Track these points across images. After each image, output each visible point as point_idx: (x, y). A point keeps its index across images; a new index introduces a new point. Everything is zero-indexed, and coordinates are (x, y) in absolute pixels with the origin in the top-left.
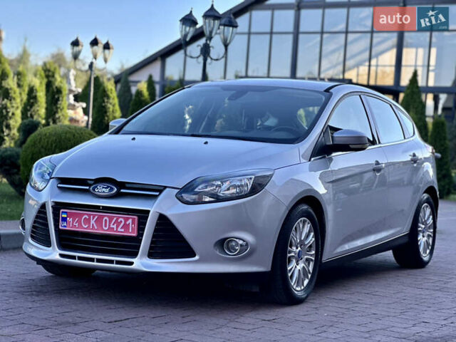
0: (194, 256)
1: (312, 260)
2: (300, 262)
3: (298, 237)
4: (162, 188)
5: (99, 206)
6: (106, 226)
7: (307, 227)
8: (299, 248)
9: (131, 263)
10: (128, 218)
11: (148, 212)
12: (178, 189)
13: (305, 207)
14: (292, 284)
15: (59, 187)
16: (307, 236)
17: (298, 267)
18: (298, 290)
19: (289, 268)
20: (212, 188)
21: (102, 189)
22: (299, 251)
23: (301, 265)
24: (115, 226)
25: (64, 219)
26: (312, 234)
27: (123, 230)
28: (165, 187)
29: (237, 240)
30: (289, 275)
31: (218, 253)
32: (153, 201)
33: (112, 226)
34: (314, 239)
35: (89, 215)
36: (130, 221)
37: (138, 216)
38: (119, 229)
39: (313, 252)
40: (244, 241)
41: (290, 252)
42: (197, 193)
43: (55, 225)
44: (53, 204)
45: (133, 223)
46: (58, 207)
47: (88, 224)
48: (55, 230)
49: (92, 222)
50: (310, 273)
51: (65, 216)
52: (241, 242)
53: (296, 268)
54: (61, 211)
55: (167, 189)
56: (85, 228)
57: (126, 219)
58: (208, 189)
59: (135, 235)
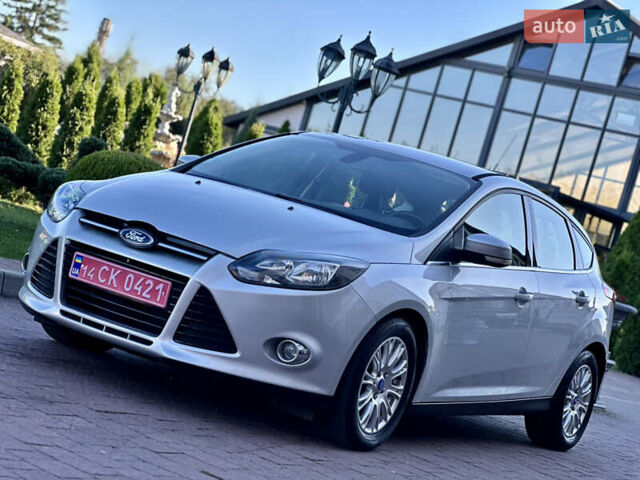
0: (235, 352)
1: (397, 397)
2: (379, 396)
3: (383, 361)
4: (213, 253)
5: (126, 258)
6: (128, 286)
7: (400, 351)
8: (382, 377)
9: (149, 343)
10: (160, 282)
11: (186, 279)
12: (233, 258)
13: (402, 323)
14: (361, 422)
15: (81, 223)
16: (398, 363)
17: (375, 402)
18: (367, 432)
19: (360, 400)
20: (280, 268)
21: (135, 237)
22: (382, 380)
23: (380, 400)
25: (77, 266)
26: (405, 362)
28: (218, 252)
29: (297, 345)
30: (359, 408)
31: (266, 355)
32: (197, 267)
33: (136, 288)
34: (406, 370)
35: (110, 267)
36: (161, 286)
37: (173, 283)
38: (144, 294)
39: (402, 387)
40: (305, 347)
41: (366, 378)
42: (257, 270)
43: (64, 269)
44: (68, 242)
45: (164, 290)
46: (73, 247)
47: (106, 279)
48: (63, 278)
49: (112, 277)
50: (390, 414)
51: (79, 261)
52: (301, 348)
53: (371, 401)
54: (77, 253)
55: (219, 255)
57: (157, 283)
58: (274, 268)
59: (162, 306)
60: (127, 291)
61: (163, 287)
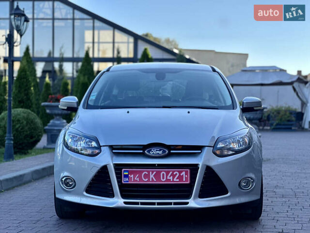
0: (227, 193)
5: (155, 164)
6: (163, 178)
11: (198, 165)
12: (212, 147)
15: (114, 153)
24: (171, 178)
27: (178, 180)
35: (149, 171)
36: (184, 173)
37: (191, 169)
38: (175, 180)
44: (115, 165)
45: (186, 174)
47: (147, 178)
48: (118, 185)
49: (152, 176)
51: (126, 173)
54: (123, 170)
55: (207, 148)
56: (145, 181)
57: (181, 172)
59: (188, 182)
60: (163, 181)
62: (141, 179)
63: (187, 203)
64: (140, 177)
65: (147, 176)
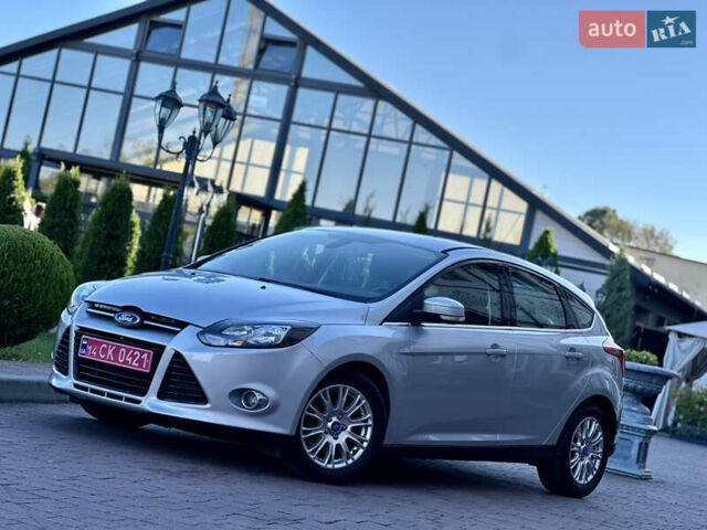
0: (206, 403)
4: (185, 324)
6: (122, 358)
10: (145, 352)
11: (165, 347)
12: (201, 327)
15: (88, 312)
20: (242, 333)
21: (125, 318)
24: (130, 360)
25: (84, 347)
27: (137, 365)
28: (188, 324)
29: (257, 394)
31: (232, 404)
32: (171, 337)
33: (127, 359)
35: (108, 345)
36: (145, 356)
37: (154, 351)
38: (134, 363)
40: (264, 396)
42: (224, 336)
43: (75, 351)
44: (78, 329)
45: (148, 358)
46: (82, 331)
47: (105, 354)
48: (74, 358)
49: (110, 352)
51: (85, 343)
52: (260, 396)
54: (84, 336)
55: (190, 327)
56: (102, 358)
57: (142, 354)
58: (237, 333)
59: (147, 371)
60: (120, 363)
61: (147, 356)
62: (98, 354)
63: (139, 402)
64: (97, 351)
65: (105, 351)
